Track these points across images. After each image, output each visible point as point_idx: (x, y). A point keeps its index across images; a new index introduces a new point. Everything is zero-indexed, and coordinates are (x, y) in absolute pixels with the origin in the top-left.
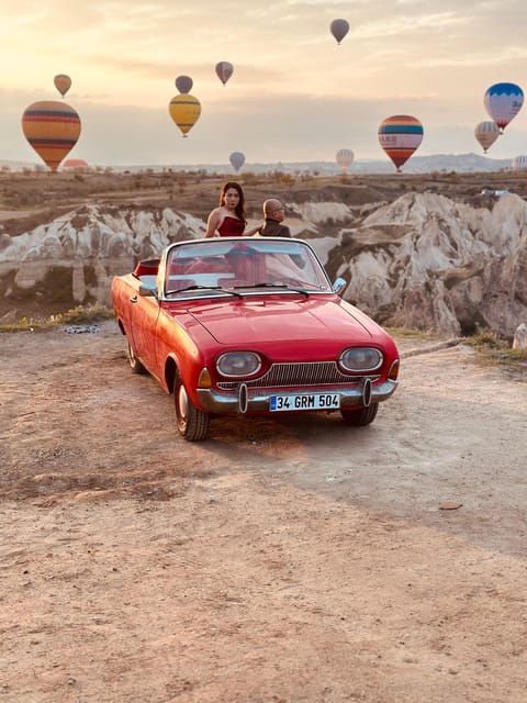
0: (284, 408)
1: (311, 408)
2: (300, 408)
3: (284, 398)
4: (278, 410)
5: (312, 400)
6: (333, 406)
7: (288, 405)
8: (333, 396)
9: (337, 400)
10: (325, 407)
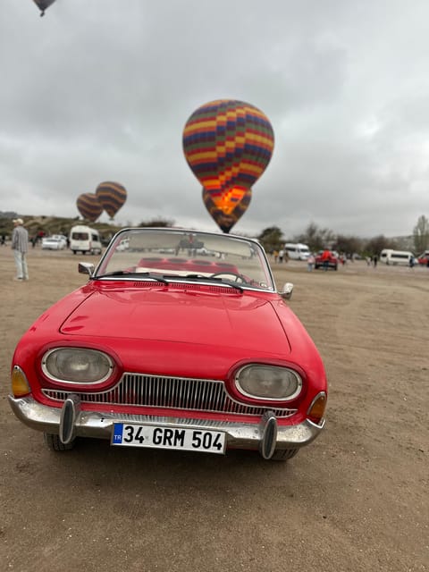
0: (135, 443)
1: (178, 447)
2: (161, 446)
3: (136, 428)
4: (124, 444)
5: (181, 436)
6: (213, 450)
7: (141, 440)
8: (214, 434)
9: (222, 441)
10: (201, 449)
